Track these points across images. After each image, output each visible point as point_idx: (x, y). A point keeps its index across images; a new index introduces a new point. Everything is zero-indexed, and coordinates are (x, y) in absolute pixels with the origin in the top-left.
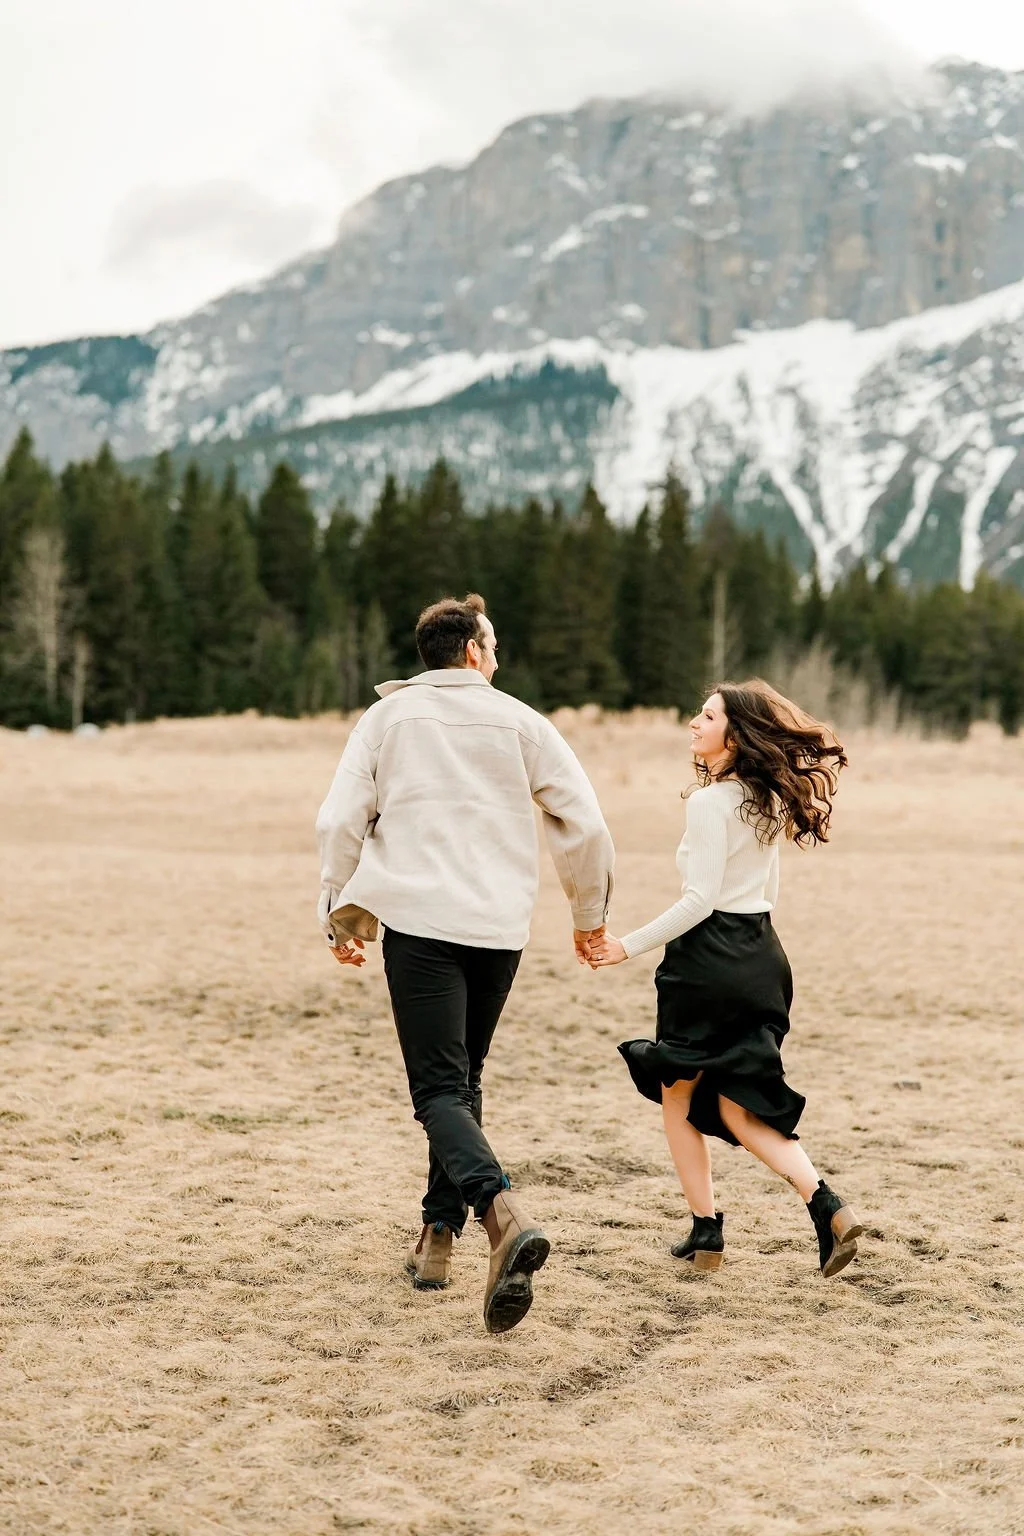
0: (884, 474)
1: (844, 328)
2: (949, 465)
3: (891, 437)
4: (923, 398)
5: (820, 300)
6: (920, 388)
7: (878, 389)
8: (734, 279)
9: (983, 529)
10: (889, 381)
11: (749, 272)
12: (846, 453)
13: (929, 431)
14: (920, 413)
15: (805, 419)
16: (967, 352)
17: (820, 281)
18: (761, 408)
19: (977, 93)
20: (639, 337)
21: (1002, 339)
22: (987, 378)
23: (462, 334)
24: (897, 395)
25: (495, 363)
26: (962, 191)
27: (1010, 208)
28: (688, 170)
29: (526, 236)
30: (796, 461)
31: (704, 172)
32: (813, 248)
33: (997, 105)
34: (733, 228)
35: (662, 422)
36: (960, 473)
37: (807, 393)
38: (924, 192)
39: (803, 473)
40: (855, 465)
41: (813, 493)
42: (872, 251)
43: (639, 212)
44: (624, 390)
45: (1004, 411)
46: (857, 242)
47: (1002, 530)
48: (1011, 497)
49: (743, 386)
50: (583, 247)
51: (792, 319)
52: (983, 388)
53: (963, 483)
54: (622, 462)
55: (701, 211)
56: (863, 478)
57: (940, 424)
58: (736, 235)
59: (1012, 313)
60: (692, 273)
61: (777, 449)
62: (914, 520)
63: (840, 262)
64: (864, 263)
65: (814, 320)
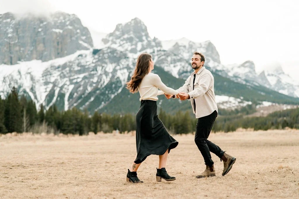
0: (48, 90)
1: (40, 61)
2: (61, 88)
3: (51, 83)
4: (55, 76)
5: (35, 56)
6: (55, 73)
7: (47, 73)
8: (17, 51)
9: (69, 100)
10: (49, 72)
11: (20, 50)
12: (41, 85)
13: (57, 82)
14: (56, 78)
15: (32, 79)
16: (64, 66)
17: (35, 52)
18: (23, 77)
19: (64, 18)
21: (71, 64)
22: (68, 71)
24: (51, 74)
26: (62, 36)
27: (71, 40)
28: (7, 30)
30: (31, 87)
31: (10, 30)
32: (33, 46)
33: (68, 20)
34: (16, 41)
35: (2, 79)
36: (64, 89)
37: (32, 74)
38: (55, 36)
39: (32, 89)
40: (43, 88)
41: (34, 93)
42: (45, 46)
45: (72, 78)
46: (41, 45)
47: (72, 100)
48: (74, 94)
49: (19, 72)
51: (29, 59)
52: (67, 73)
53: (64, 91)
55: (10, 38)
56: (45, 90)
57: (59, 80)
58: (17, 43)
59: (72, 60)
60: (8, 50)
61: (27, 85)
62: (55, 99)
63: (38, 48)
64: (43, 49)
65: (34, 59)
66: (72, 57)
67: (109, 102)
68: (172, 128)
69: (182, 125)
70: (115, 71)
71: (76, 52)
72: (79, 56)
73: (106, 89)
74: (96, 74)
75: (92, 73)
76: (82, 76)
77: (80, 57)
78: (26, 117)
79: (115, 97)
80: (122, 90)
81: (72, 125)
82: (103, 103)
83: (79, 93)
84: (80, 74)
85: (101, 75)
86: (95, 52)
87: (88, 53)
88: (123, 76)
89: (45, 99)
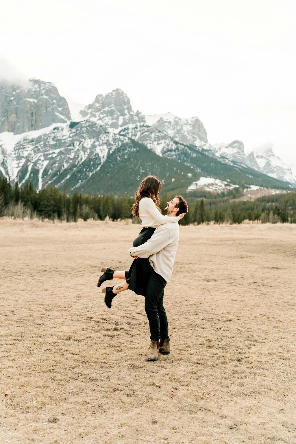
0: (21, 165)
1: (12, 133)
2: (35, 163)
3: (24, 157)
4: (29, 150)
5: (6, 127)
6: (29, 147)
7: (19, 147)
9: (43, 177)
10: (21, 145)
12: (13, 160)
13: (31, 156)
14: (29, 152)
15: (3, 152)
16: (38, 140)
17: (6, 123)
19: (40, 87)
21: (46, 138)
22: (42, 145)
24: (24, 148)
26: (37, 106)
27: (46, 111)
30: (2, 161)
32: (4, 116)
33: (44, 89)
36: (38, 165)
37: (4, 147)
38: (28, 106)
39: (3, 164)
40: (15, 163)
41: (6, 168)
42: (17, 117)
45: (46, 153)
46: (14, 115)
47: (46, 177)
48: (49, 171)
51: (0, 131)
52: (42, 148)
53: (39, 168)
56: (17, 166)
57: (33, 155)
59: (48, 132)
62: (28, 174)
63: (10, 119)
64: (16, 120)
65: (5, 131)
66: (47, 130)
67: (86, 180)
70: (94, 146)
71: (51, 124)
72: (55, 129)
73: (84, 166)
74: (73, 149)
75: (69, 148)
76: (57, 151)
77: (56, 130)
79: (93, 175)
80: (101, 168)
82: (80, 181)
83: (54, 169)
84: (55, 149)
85: (78, 150)
86: (73, 125)
87: (65, 126)
88: (103, 152)
89: (17, 175)
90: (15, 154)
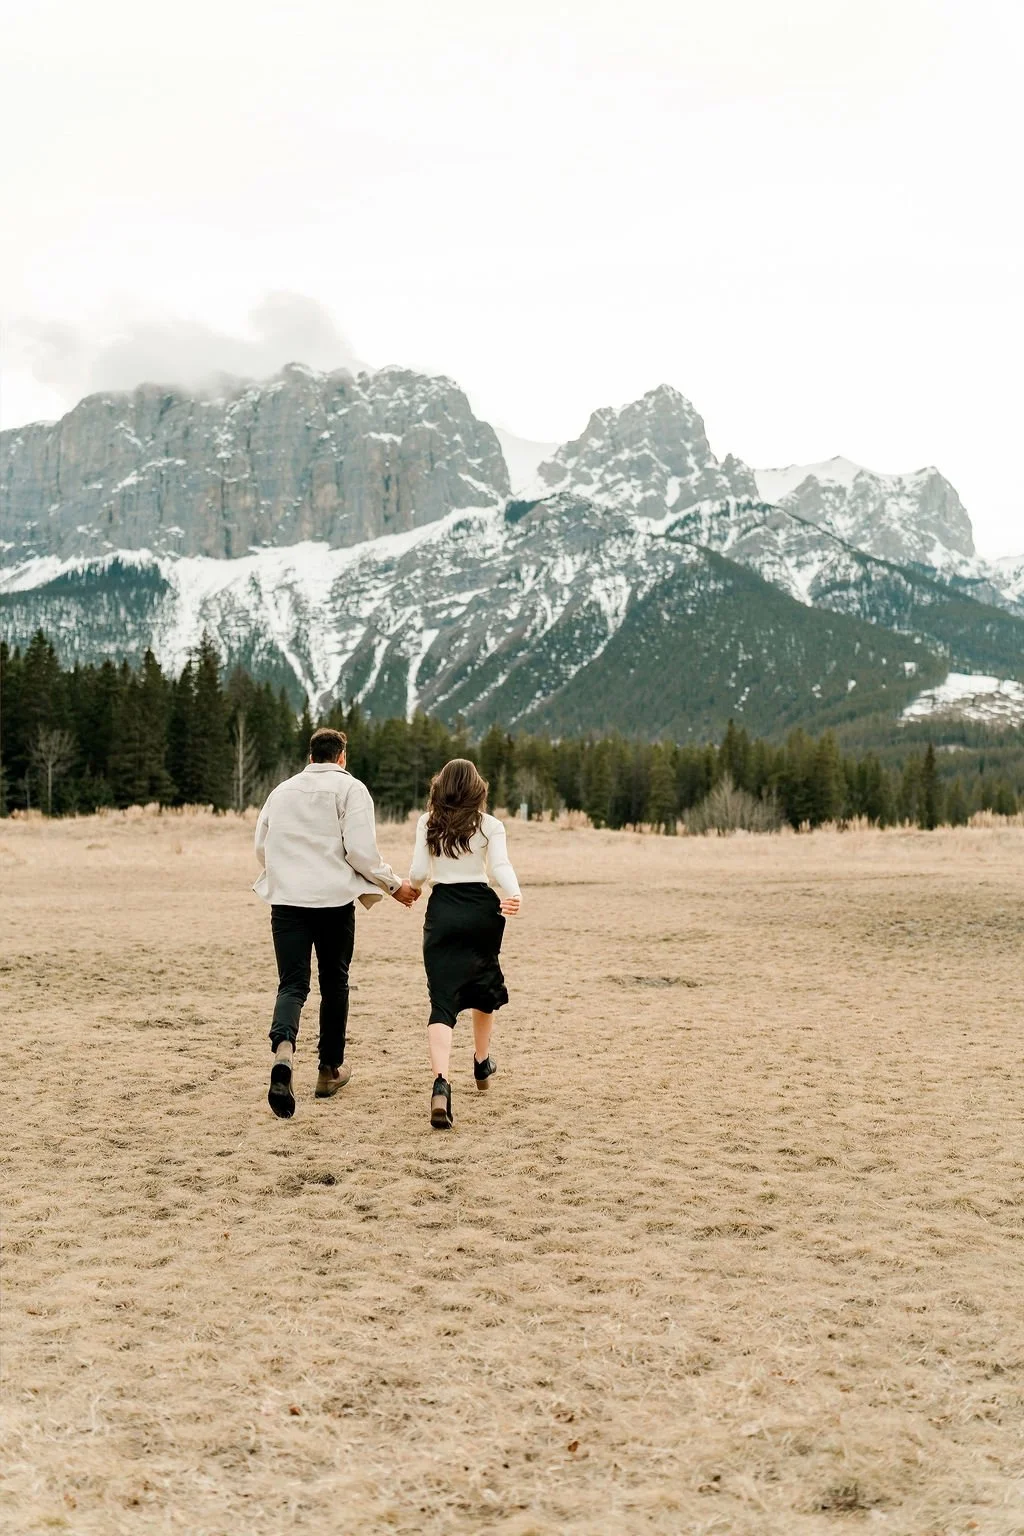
0: (351, 645)
1: (325, 546)
2: (396, 640)
3: (360, 620)
4: (376, 597)
5: (307, 527)
6: (376, 588)
7: (347, 588)
8: (247, 511)
9: (419, 684)
10: (353, 582)
11: (258, 506)
12: (327, 630)
13: (384, 617)
14: (376, 603)
15: (298, 606)
16: (407, 563)
17: (307, 514)
18: (268, 599)
19: (411, 393)
20: (181, 549)
21: (430, 556)
22: (419, 581)
23: (51, 543)
24: (361, 591)
25: (77, 563)
26: (401, 457)
27: (432, 469)
28: (214, 435)
29: (99, 476)
30: (293, 634)
31: (224, 437)
32: (302, 492)
33: (424, 401)
34: (246, 476)
35: (198, 607)
36: (404, 645)
37: (298, 588)
38: (376, 456)
39: (296, 643)
40: (332, 640)
41: (305, 657)
42: (341, 494)
43: (180, 462)
44: (172, 585)
45: (431, 604)
46: (331, 488)
47: (431, 683)
48: (439, 662)
49: (255, 584)
50: (139, 484)
51: (288, 540)
52: (417, 590)
53: (407, 653)
54: (170, 634)
55: (223, 463)
56: (338, 647)
57: (389, 612)
58: (246, 480)
59: (436, 538)
60: (218, 505)
61: (279, 626)
62: (374, 675)
63: (320, 501)
64: (335, 503)
65: (303, 540)
66: (434, 532)
67: (558, 691)
68: (770, 793)
69: (806, 784)
70: (583, 579)
71: (448, 512)
72: (459, 526)
73: (551, 645)
74: (515, 590)
75: (503, 586)
76: (466, 597)
77: (462, 532)
78: (245, 744)
79: (579, 674)
80: (606, 648)
81: (408, 774)
82: (539, 694)
83: (456, 657)
84: (460, 591)
85: (533, 592)
86: (516, 512)
87: (491, 514)
88: (612, 598)
89: (340, 678)
90: (333, 610)
